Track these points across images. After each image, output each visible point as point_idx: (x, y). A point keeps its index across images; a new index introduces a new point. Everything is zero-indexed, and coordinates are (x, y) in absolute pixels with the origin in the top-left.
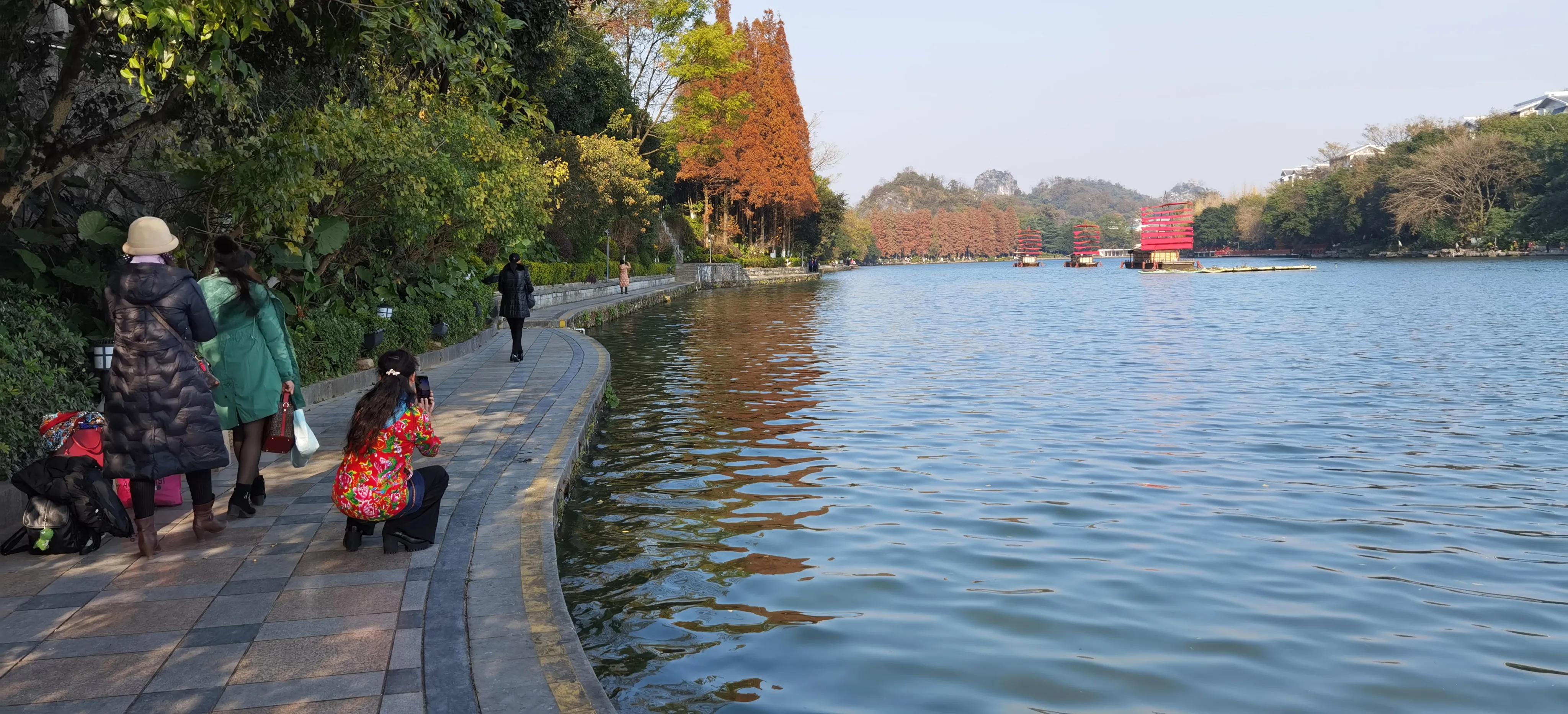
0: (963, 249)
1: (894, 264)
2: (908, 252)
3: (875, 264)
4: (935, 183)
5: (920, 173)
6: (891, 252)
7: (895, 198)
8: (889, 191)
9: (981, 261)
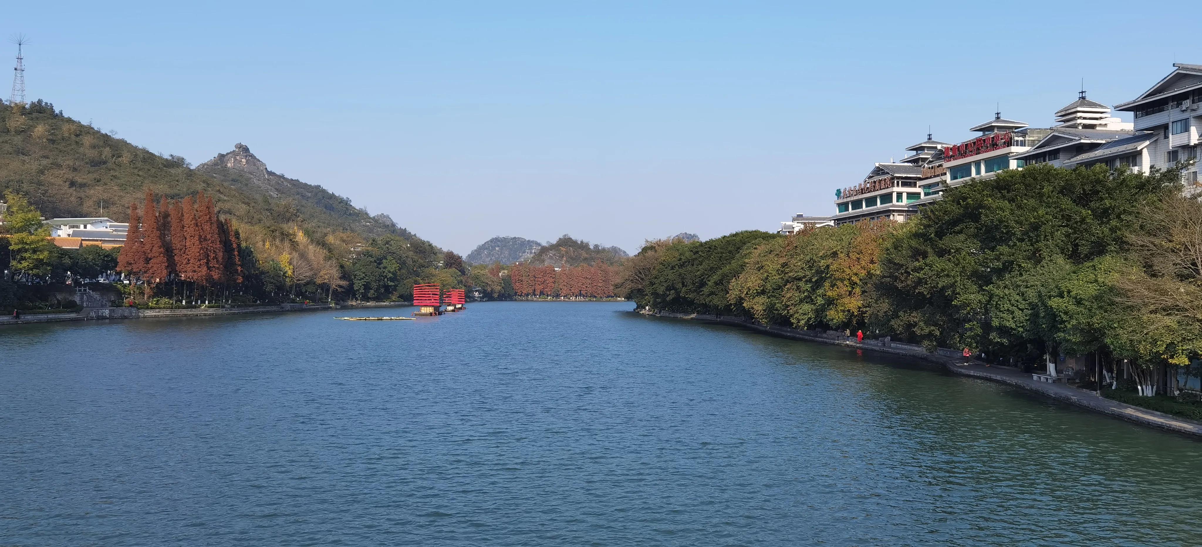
0: (577, 292)
1: (527, 300)
2: (538, 292)
3: (512, 300)
4: (584, 246)
5: (574, 238)
6: (524, 292)
7: (554, 255)
8: (551, 250)
9: (590, 300)
